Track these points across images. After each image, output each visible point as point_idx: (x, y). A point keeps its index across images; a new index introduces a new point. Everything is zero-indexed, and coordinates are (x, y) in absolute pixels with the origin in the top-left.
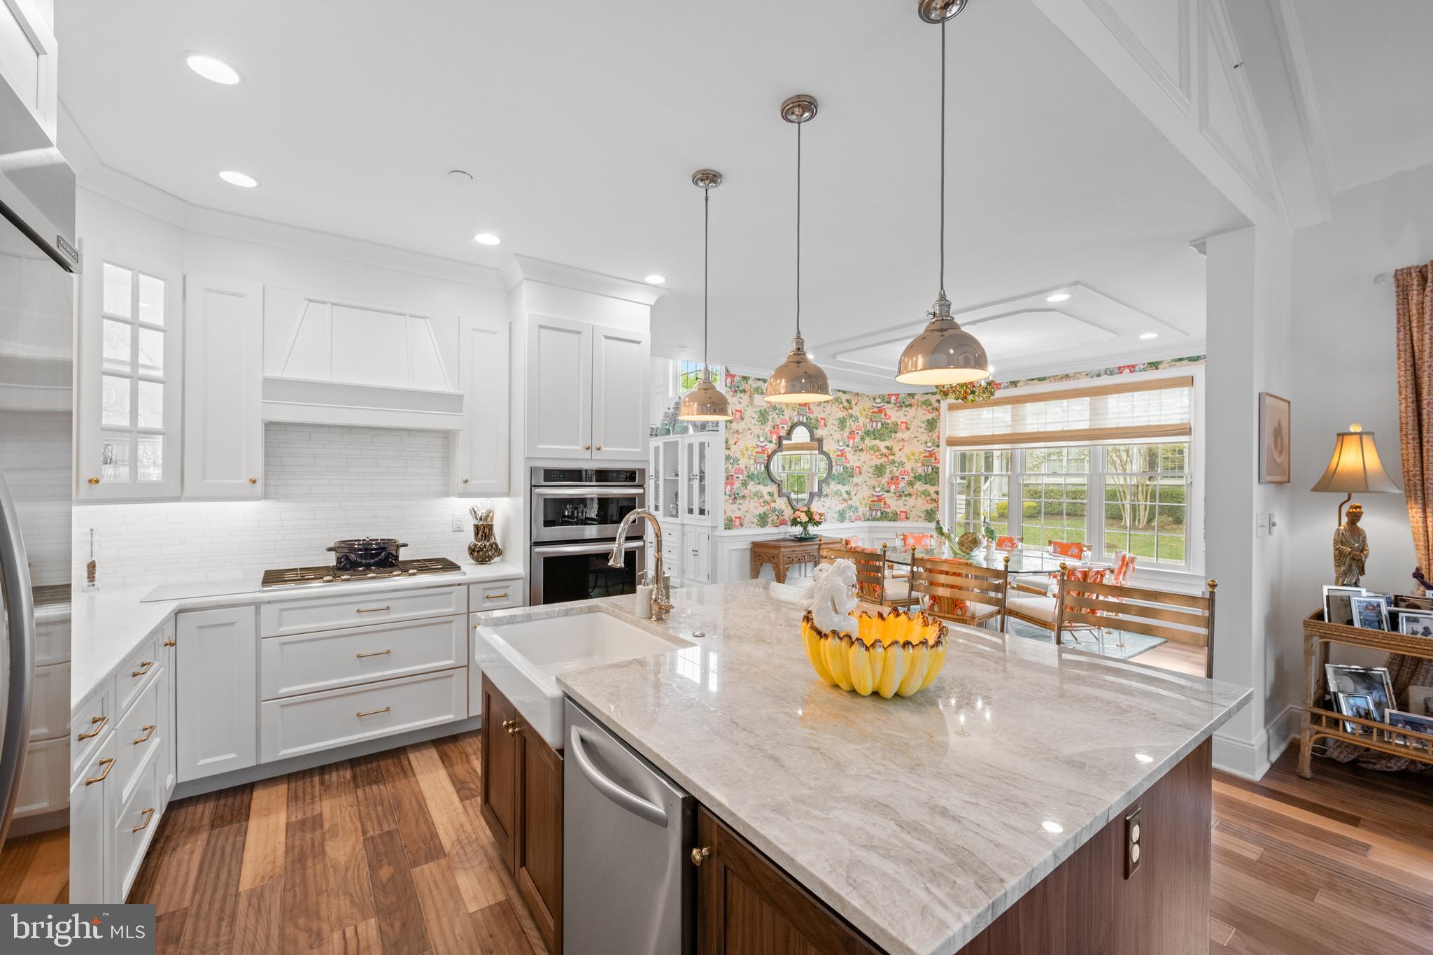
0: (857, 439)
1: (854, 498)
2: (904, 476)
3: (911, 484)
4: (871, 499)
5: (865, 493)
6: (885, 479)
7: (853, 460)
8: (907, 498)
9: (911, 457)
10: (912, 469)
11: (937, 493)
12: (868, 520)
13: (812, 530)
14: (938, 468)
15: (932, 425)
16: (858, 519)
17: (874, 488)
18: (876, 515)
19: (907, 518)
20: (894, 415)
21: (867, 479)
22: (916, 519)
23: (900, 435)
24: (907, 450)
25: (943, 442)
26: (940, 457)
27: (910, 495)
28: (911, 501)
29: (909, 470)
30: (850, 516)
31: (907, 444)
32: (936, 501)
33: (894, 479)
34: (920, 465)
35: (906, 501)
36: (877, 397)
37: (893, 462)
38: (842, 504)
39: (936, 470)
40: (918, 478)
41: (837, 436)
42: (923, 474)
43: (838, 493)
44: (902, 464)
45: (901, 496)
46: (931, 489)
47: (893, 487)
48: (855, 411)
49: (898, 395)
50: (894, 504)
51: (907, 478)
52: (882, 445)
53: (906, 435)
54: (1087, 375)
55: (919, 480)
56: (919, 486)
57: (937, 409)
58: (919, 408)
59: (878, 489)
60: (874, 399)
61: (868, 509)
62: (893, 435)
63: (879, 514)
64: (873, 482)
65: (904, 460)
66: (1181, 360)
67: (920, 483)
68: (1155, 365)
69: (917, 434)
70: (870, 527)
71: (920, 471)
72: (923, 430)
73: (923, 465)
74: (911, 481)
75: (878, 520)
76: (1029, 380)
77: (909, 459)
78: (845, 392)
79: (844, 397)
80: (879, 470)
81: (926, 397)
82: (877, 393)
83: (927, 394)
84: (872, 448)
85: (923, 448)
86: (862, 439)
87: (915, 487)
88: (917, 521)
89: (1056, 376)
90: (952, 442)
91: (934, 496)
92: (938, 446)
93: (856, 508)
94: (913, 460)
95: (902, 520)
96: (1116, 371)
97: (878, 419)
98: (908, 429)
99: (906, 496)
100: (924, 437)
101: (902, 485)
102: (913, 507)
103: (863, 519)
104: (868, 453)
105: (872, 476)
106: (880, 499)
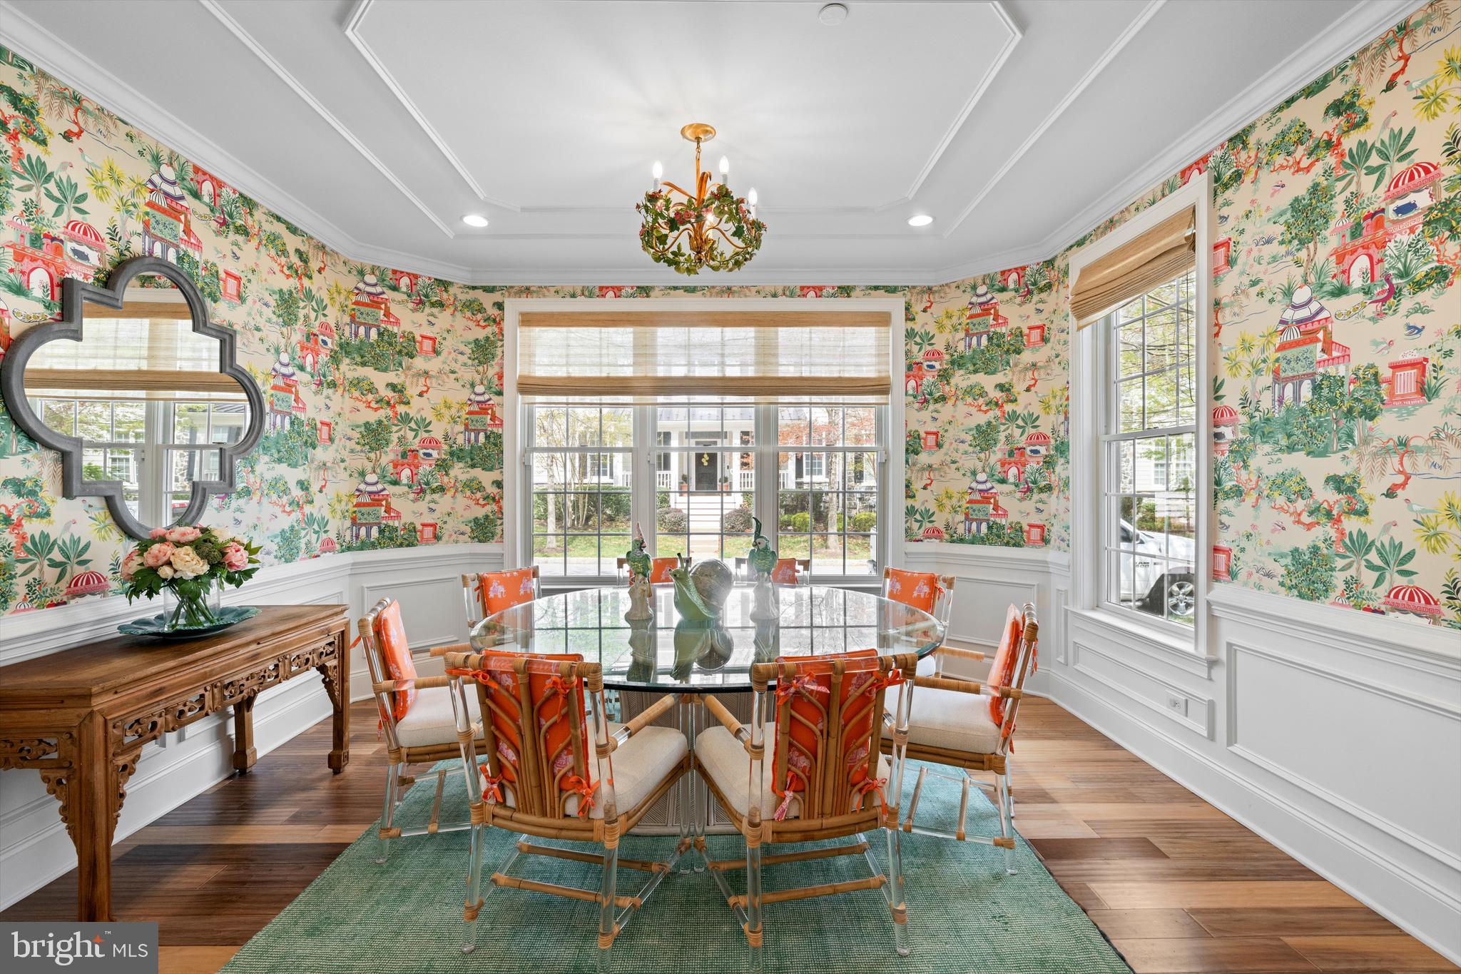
0: (323, 358)
1: (319, 499)
2: (430, 451)
3: (443, 466)
4: (355, 501)
5: (342, 485)
6: (388, 456)
7: (314, 405)
8: (436, 496)
9: (444, 411)
10: (446, 437)
11: (499, 484)
12: (349, 549)
13: (219, 596)
14: (500, 436)
15: (484, 351)
16: (328, 547)
17: (362, 474)
18: (368, 535)
19: (437, 538)
20: (409, 320)
21: (345, 454)
22: (454, 537)
23: (419, 363)
24: (435, 396)
25: (509, 386)
26: (506, 417)
27: (442, 489)
28: (444, 502)
29: (440, 438)
30: (308, 543)
31: (434, 385)
32: (496, 500)
33: (408, 456)
34: (462, 428)
35: (434, 501)
36: (368, 270)
37: (406, 419)
38: (289, 513)
39: (495, 441)
40: (457, 455)
41: (274, 334)
42: (467, 448)
43: (278, 486)
44: (425, 425)
45: (422, 491)
46: (486, 478)
47: (406, 473)
48: (317, 284)
49: (416, 277)
50: (409, 510)
51: (435, 454)
52: (380, 380)
53: (433, 365)
54: (758, 292)
55: (460, 459)
56: (459, 472)
57: (498, 322)
58: (458, 314)
59: (371, 478)
60: (361, 273)
61: (348, 523)
62: (406, 361)
63: (375, 532)
64: (361, 462)
65: (429, 416)
66: (876, 288)
67: (461, 465)
68: (846, 291)
69: (454, 366)
70: (354, 564)
71: (460, 440)
72: (464, 359)
73: (467, 428)
74: (444, 460)
75: (373, 546)
76: (670, 288)
77: (439, 415)
78: (293, 230)
79: (292, 242)
80: (374, 436)
81: (472, 295)
82: (368, 263)
83: (474, 288)
84: (356, 383)
85: (465, 394)
86: (335, 359)
87: (452, 473)
88: (457, 542)
89: (713, 287)
90: (529, 387)
91: (492, 490)
92: (500, 393)
93: (324, 524)
94: (447, 418)
95: (427, 542)
96: (798, 291)
97: (370, 320)
98: (436, 352)
99: (433, 491)
100: (468, 374)
101: (425, 468)
102: (449, 514)
103: (338, 547)
104: (346, 395)
105: (359, 448)
106: (377, 499)
